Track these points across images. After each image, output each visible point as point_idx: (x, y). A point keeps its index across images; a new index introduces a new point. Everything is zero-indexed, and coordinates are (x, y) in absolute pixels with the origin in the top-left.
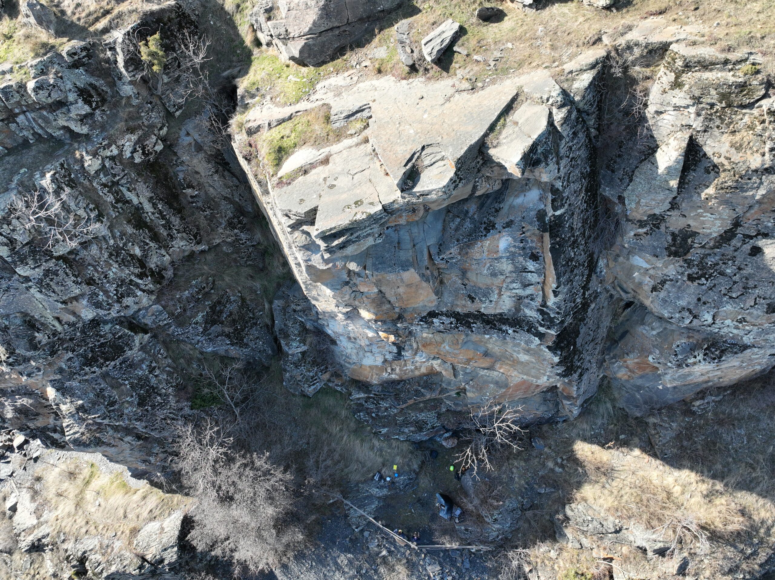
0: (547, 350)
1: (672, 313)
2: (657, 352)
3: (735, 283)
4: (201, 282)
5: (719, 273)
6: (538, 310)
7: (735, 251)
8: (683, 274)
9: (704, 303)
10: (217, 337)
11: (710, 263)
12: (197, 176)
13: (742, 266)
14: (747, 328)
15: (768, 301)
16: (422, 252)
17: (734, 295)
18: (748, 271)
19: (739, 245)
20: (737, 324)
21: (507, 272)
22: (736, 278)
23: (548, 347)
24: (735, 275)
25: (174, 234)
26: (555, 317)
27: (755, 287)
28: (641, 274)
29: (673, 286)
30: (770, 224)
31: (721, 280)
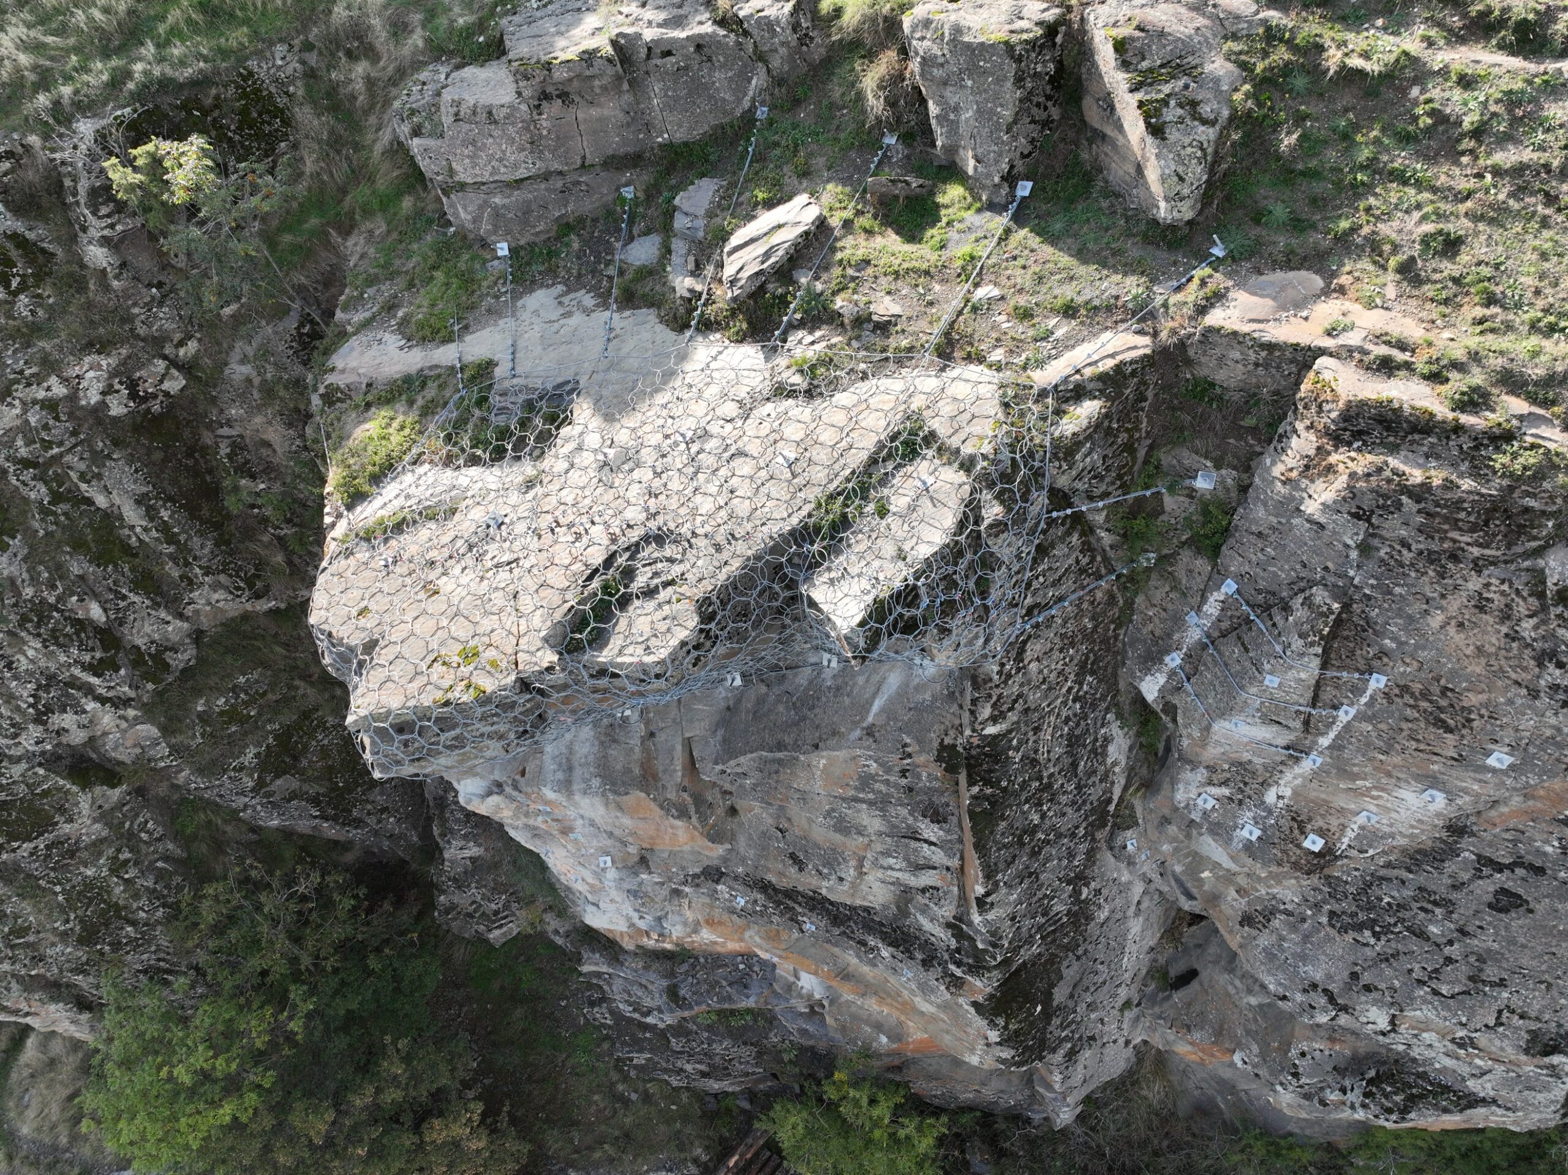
0: (972, 1010)
1: (1286, 988)
2: (1255, 1049)
3: (1449, 960)
4: (257, 681)
5: (1408, 929)
6: (949, 925)
7: (1454, 887)
8: (1317, 906)
9: (1368, 988)
10: (289, 801)
11: (1387, 899)
12: (264, 452)
13: (1470, 929)
14: (1478, 1061)
15: (1534, 1026)
16: (671, 751)
17: (1444, 990)
18: (1484, 942)
19: (1465, 876)
20: (1450, 1046)
21: (870, 830)
22: (1454, 951)
23: (975, 1004)
24: (1450, 943)
25: (196, 576)
26: (985, 951)
27: (1502, 983)
28: (1218, 878)
29: (1293, 928)
30: (1549, 849)
31: (1414, 944)
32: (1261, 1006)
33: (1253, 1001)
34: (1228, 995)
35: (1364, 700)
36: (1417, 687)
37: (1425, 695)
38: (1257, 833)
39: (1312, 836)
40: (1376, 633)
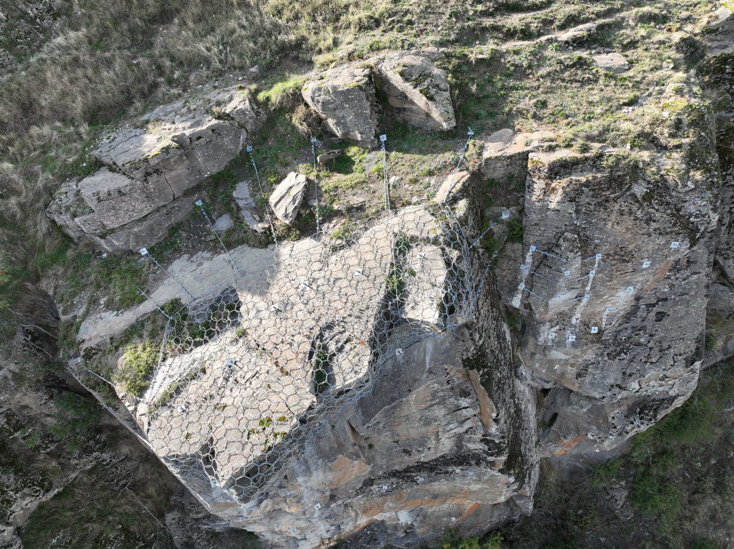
0: (500, 474)
1: (603, 393)
2: (594, 428)
3: (651, 349)
5: (635, 345)
6: (482, 441)
7: (643, 321)
8: (602, 355)
9: (630, 375)
11: (624, 338)
13: (653, 333)
14: (670, 382)
15: (684, 356)
16: (344, 430)
17: (654, 360)
18: (660, 334)
19: (645, 315)
20: (660, 382)
21: (440, 416)
22: (650, 345)
23: (500, 471)
24: (649, 342)
26: (500, 443)
27: (670, 347)
28: (562, 365)
29: (597, 368)
30: (666, 290)
31: (639, 350)
32: (589, 410)
33: (585, 410)
34: (574, 414)
35: (596, 266)
36: (612, 252)
37: (616, 254)
38: (574, 337)
39: (593, 328)
40: (591, 240)
